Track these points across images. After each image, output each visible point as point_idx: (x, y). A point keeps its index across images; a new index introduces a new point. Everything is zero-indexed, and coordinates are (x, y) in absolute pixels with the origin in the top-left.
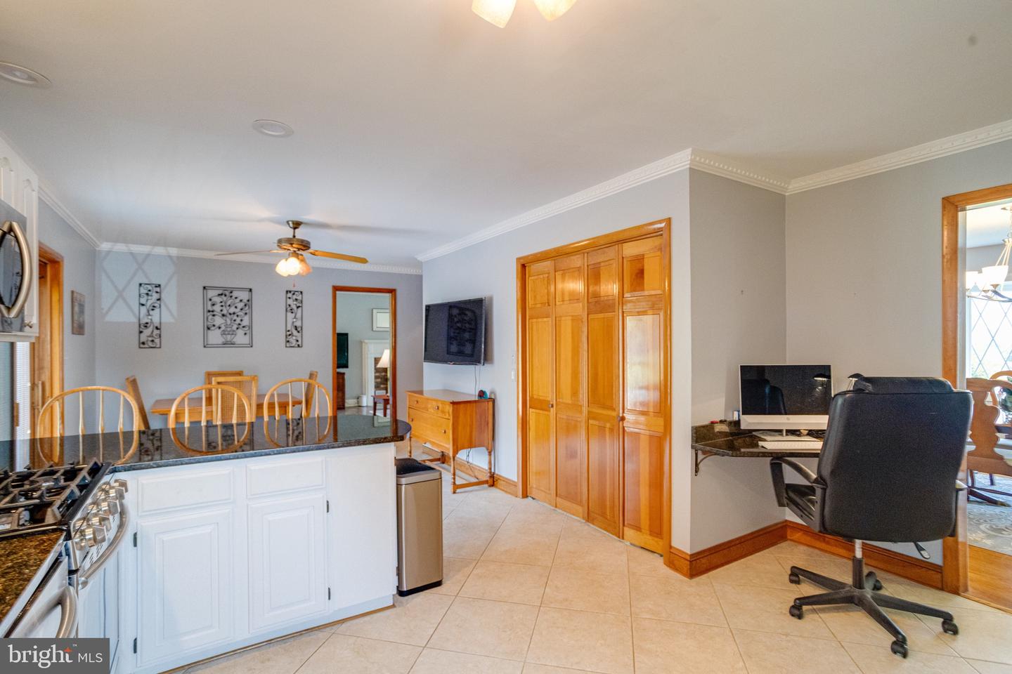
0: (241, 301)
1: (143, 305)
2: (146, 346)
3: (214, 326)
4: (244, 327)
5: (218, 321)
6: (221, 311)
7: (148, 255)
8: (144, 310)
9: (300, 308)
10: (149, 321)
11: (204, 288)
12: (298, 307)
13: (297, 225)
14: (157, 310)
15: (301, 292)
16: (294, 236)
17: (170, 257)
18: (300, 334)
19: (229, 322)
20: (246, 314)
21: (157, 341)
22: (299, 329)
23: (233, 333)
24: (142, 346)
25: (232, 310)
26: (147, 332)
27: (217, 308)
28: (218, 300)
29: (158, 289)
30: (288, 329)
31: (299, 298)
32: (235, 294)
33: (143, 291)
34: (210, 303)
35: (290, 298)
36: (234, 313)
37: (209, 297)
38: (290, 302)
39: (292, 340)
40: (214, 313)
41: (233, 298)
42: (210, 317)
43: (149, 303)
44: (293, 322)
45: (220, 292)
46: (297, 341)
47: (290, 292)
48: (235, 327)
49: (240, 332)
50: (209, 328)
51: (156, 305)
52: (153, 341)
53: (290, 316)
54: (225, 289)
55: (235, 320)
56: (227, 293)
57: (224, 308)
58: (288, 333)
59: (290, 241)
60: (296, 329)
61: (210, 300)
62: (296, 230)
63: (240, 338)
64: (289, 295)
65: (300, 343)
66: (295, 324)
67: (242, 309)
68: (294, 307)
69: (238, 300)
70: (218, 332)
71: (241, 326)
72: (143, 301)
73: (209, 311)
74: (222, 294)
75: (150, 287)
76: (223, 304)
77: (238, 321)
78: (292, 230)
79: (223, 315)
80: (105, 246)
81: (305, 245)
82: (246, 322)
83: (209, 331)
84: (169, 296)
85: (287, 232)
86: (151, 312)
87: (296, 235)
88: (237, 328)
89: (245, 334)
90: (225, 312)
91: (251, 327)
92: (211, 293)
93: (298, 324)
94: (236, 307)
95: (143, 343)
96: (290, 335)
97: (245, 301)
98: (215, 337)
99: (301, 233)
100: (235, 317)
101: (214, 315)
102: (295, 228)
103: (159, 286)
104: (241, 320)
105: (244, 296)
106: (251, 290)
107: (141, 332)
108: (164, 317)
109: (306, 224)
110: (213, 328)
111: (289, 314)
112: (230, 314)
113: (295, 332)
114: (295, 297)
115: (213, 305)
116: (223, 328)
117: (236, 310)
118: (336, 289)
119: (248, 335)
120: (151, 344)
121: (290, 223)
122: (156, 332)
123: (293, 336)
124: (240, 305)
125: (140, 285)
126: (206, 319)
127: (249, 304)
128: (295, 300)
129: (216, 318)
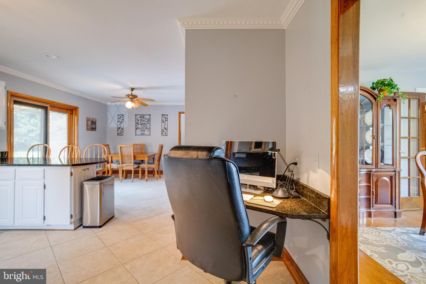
1: (119, 121)
3: (138, 128)
4: (147, 128)
5: (140, 126)
7: (120, 105)
8: (119, 123)
9: (167, 121)
10: (120, 127)
11: (136, 115)
12: (166, 121)
14: (122, 123)
15: (167, 115)
18: (167, 131)
19: (143, 127)
20: (148, 124)
21: (122, 133)
22: (166, 129)
23: (144, 131)
25: (144, 122)
26: (120, 130)
27: (139, 122)
28: (139, 119)
29: (123, 116)
30: (163, 129)
31: (167, 117)
32: (145, 117)
33: (119, 117)
34: (137, 120)
36: (145, 124)
38: (163, 119)
39: (164, 133)
43: (121, 120)
44: (164, 126)
45: (140, 116)
46: (166, 133)
47: (163, 115)
48: (145, 128)
49: (146, 130)
50: (137, 129)
51: (122, 121)
52: (121, 133)
54: (142, 115)
56: (142, 116)
57: (141, 122)
58: (162, 130)
60: (165, 129)
61: (137, 119)
63: (146, 132)
64: (163, 116)
65: (166, 134)
68: (165, 121)
69: (146, 119)
70: (140, 130)
72: (119, 120)
73: (137, 123)
75: (120, 116)
76: (141, 120)
77: (146, 126)
79: (141, 124)
80: (109, 103)
82: (148, 127)
84: (126, 118)
86: (121, 124)
88: (145, 129)
89: (148, 131)
90: (142, 123)
91: (150, 128)
92: (138, 117)
93: (166, 127)
94: (145, 121)
95: (119, 134)
97: (148, 119)
98: (139, 132)
100: (145, 125)
101: (138, 124)
103: (123, 115)
104: (147, 126)
105: (148, 117)
106: (150, 115)
107: (118, 130)
108: (124, 125)
111: (163, 123)
113: (165, 130)
114: (165, 117)
115: (138, 121)
116: (141, 129)
117: (145, 122)
118: (180, 113)
119: (149, 131)
120: (120, 134)
122: (122, 130)
123: (164, 132)
124: (146, 121)
125: (118, 115)
126: (136, 126)
127: (149, 120)
128: (165, 118)
129: (139, 125)
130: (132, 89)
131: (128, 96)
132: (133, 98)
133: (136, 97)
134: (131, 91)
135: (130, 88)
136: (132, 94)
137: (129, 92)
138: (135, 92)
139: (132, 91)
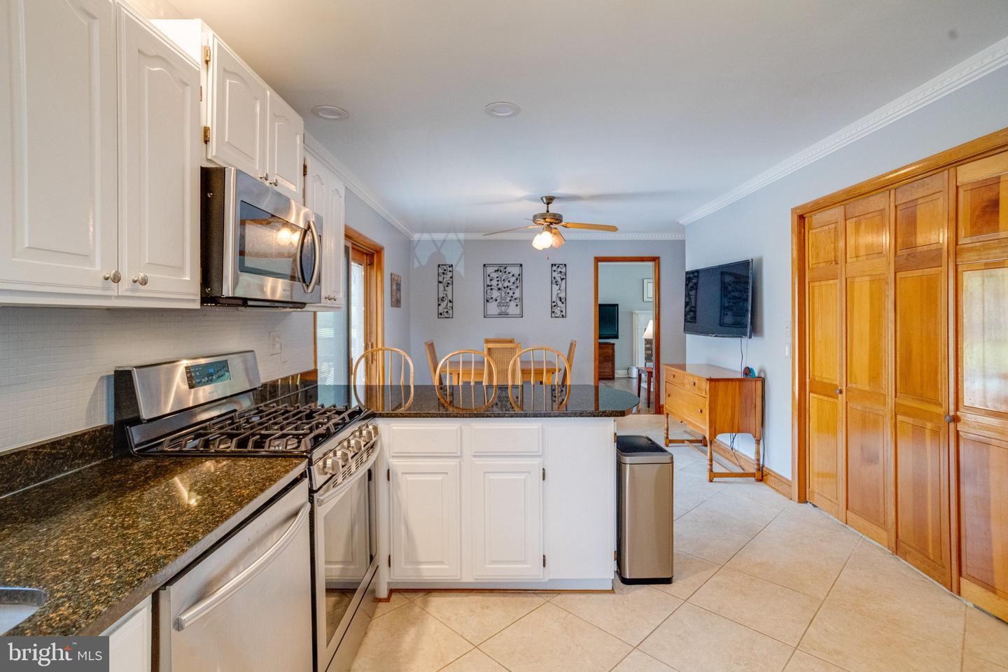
0: (513, 275)
1: (441, 282)
2: (443, 316)
3: (492, 298)
4: (515, 299)
5: (495, 294)
6: (498, 285)
8: (441, 285)
9: (564, 281)
10: (444, 296)
11: (484, 265)
12: (562, 279)
13: (550, 200)
14: (450, 286)
15: (565, 265)
16: (548, 211)
17: (459, 241)
18: (564, 305)
19: (503, 295)
20: (517, 287)
21: (450, 312)
22: (563, 300)
23: (507, 305)
24: (440, 316)
25: (506, 284)
26: (443, 304)
27: (494, 283)
28: (494, 275)
29: (451, 269)
30: (554, 300)
31: (563, 270)
32: (509, 269)
33: (441, 271)
34: (488, 279)
35: (555, 271)
36: (507, 287)
37: (488, 273)
38: (555, 274)
39: (557, 310)
40: (492, 287)
41: (507, 273)
42: (489, 291)
44: (558, 294)
45: (496, 269)
46: (562, 311)
47: (555, 265)
48: (509, 299)
49: (513, 304)
50: (488, 301)
51: (450, 282)
52: (447, 312)
53: (555, 288)
54: (501, 265)
55: (508, 293)
56: (502, 269)
57: (499, 283)
58: (554, 304)
59: (543, 217)
60: (561, 300)
61: (489, 276)
62: (550, 205)
63: (513, 309)
64: (555, 268)
65: (564, 313)
66: (560, 295)
67: (514, 283)
68: (559, 279)
69: (511, 275)
70: (495, 304)
71: (513, 298)
72: (441, 279)
73: (488, 286)
74: (498, 271)
75: (445, 268)
76: (499, 279)
77: (511, 294)
78: (546, 205)
79: (499, 289)
80: (416, 237)
81: (557, 219)
82: (517, 295)
83: (488, 304)
84: (459, 273)
85: (542, 208)
86: (446, 288)
87: (549, 210)
88: (510, 301)
89: (517, 305)
90: (500, 286)
91: (521, 299)
92: (490, 270)
93: (562, 295)
94: (509, 281)
95: (441, 314)
96: (555, 306)
97: (517, 275)
98: (493, 308)
99: (555, 208)
100: (508, 291)
101: (492, 289)
102: (548, 204)
103: (452, 265)
104: (514, 293)
105: (516, 271)
106: (521, 265)
107: (439, 305)
108: (456, 291)
109: (558, 198)
110: (491, 300)
111: (554, 286)
112: (505, 288)
113: (559, 303)
114: (559, 270)
115: (491, 280)
116: (499, 301)
117: (509, 284)
118: (598, 260)
119: (519, 307)
120: (445, 314)
121: (544, 199)
122: (450, 304)
123: (558, 307)
124: (513, 280)
125: (439, 266)
126: (485, 293)
127: (519, 278)
128: (559, 273)
129: (494, 291)
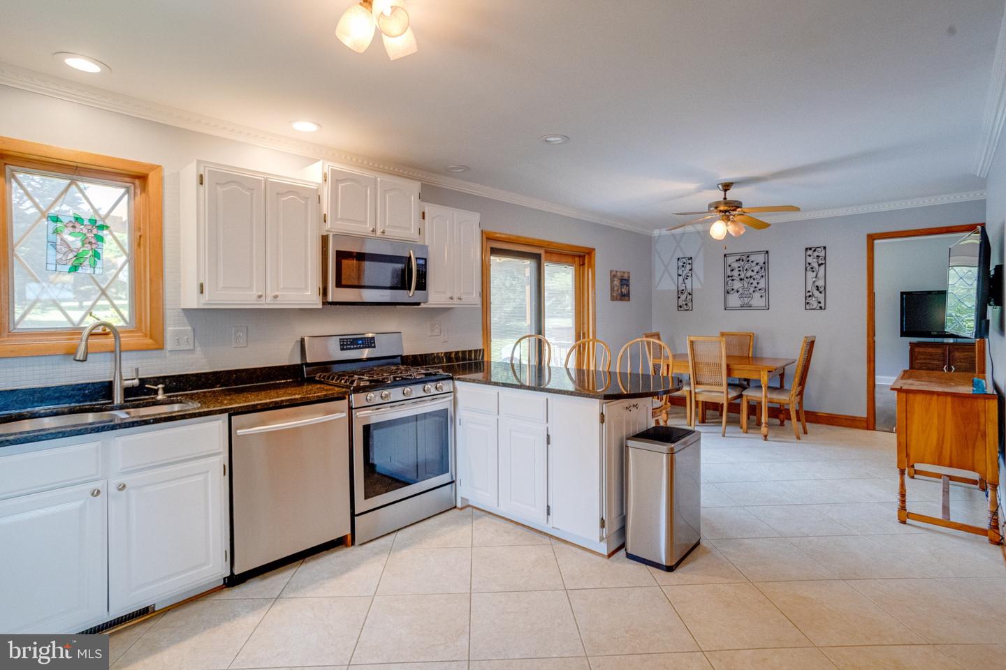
0: (757, 264)
1: (680, 275)
2: (682, 309)
3: (733, 290)
4: (759, 290)
5: (737, 285)
6: (739, 275)
7: (683, 234)
8: (681, 278)
9: (823, 266)
10: (684, 288)
11: (725, 255)
12: (820, 265)
14: (690, 279)
15: (825, 248)
17: (698, 232)
18: (823, 295)
19: (746, 285)
20: (762, 276)
21: (690, 304)
22: (821, 289)
23: (750, 296)
24: (679, 308)
25: (749, 273)
26: (683, 297)
27: (736, 273)
28: (736, 265)
29: (690, 261)
30: (809, 289)
31: (822, 254)
32: (752, 258)
33: (681, 264)
34: (729, 269)
35: (810, 256)
36: (751, 277)
37: (729, 263)
38: (809, 259)
39: (813, 301)
40: (733, 278)
41: (750, 262)
42: (730, 282)
43: (685, 272)
44: (814, 282)
45: (738, 258)
46: (820, 302)
47: (810, 249)
48: (752, 289)
49: (757, 295)
50: (728, 293)
51: (689, 274)
52: (686, 304)
53: (811, 275)
54: (742, 254)
55: (752, 284)
56: (744, 258)
57: (741, 273)
58: (808, 294)
60: (818, 290)
61: (730, 266)
63: (757, 301)
64: (810, 252)
65: (822, 305)
66: (816, 284)
67: (757, 272)
68: (815, 265)
69: (754, 264)
70: (737, 295)
71: (757, 289)
72: (680, 272)
73: (729, 277)
74: (739, 260)
75: (684, 260)
76: (741, 269)
77: (755, 284)
79: (741, 279)
80: (656, 233)
82: (762, 285)
83: (729, 295)
84: (698, 265)
86: (686, 281)
88: (754, 291)
89: (761, 296)
90: (742, 276)
91: (767, 290)
92: (730, 260)
93: (820, 283)
94: (753, 271)
95: (681, 307)
96: (810, 296)
97: (761, 264)
98: (734, 300)
100: (752, 281)
101: (733, 280)
103: (691, 258)
104: (758, 283)
105: (760, 259)
106: (767, 252)
107: (679, 298)
108: (696, 284)
110: (732, 292)
111: (809, 273)
112: (747, 278)
113: (816, 293)
114: (816, 254)
115: (732, 270)
116: (741, 291)
117: (752, 274)
118: (871, 238)
119: (764, 298)
120: (685, 307)
122: (689, 297)
123: (815, 298)
124: (757, 268)
125: (679, 259)
126: (726, 284)
127: (765, 266)
128: (816, 257)
129: (735, 282)
130: (727, 187)
131: (716, 206)
132: (729, 209)
133: (736, 205)
134: (723, 193)
135: (722, 184)
136: (725, 199)
137: (718, 195)
138: (733, 195)
139: (726, 191)
